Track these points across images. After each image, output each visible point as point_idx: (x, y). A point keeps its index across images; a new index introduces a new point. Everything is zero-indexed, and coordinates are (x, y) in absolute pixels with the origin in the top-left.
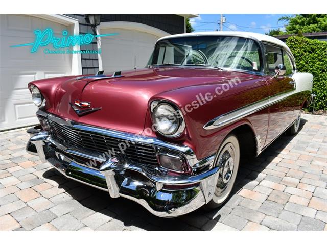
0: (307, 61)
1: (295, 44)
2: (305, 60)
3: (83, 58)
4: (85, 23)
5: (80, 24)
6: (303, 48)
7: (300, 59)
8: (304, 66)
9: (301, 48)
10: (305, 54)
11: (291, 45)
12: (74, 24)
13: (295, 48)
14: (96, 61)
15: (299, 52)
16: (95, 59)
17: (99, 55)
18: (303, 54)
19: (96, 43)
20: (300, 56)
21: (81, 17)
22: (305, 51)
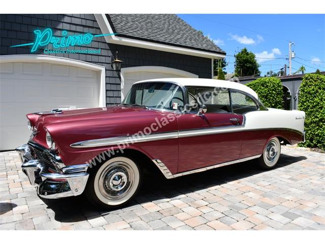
0: (322, 99)
1: (310, 82)
2: (320, 98)
3: (108, 96)
4: (110, 69)
5: (106, 70)
6: (317, 85)
7: (315, 96)
8: (318, 103)
9: (315, 85)
10: (320, 91)
11: (307, 82)
12: (101, 70)
13: (310, 85)
14: (119, 98)
15: (313, 90)
16: (118, 97)
17: (122, 94)
18: (317, 91)
19: (120, 84)
20: (315, 93)
21: (108, 65)
22: (320, 88)
